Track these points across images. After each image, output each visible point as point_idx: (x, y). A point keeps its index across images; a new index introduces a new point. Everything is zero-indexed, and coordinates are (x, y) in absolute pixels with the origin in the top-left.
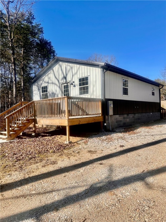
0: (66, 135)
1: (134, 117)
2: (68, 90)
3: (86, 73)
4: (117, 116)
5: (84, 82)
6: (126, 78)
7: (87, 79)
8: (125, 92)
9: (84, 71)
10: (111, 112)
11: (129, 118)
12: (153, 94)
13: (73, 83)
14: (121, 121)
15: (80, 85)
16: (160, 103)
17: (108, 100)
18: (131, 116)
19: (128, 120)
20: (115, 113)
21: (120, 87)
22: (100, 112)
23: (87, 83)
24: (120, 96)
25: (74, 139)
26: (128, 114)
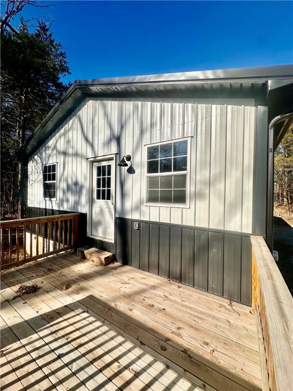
7: (181, 147)
13: (127, 162)
15: (152, 168)
23: (181, 165)
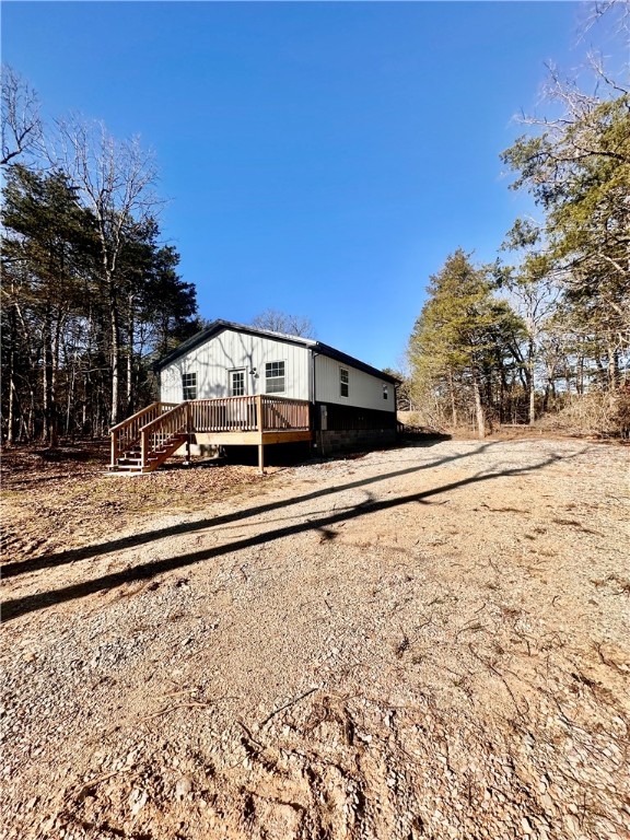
0: (257, 465)
1: (356, 436)
2: (242, 383)
3: (280, 354)
4: (332, 433)
5: (275, 369)
6: (345, 367)
7: (282, 364)
8: (344, 391)
9: (278, 352)
10: (324, 426)
11: (349, 436)
12: (385, 396)
13: (252, 370)
14: (337, 441)
15: (268, 375)
16: (395, 414)
17: (319, 404)
18: (352, 433)
19: (348, 440)
20: (330, 427)
21: (337, 383)
22: (307, 424)
23: (282, 373)
24: (336, 398)
25: (270, 470)
26: (347, 430)
